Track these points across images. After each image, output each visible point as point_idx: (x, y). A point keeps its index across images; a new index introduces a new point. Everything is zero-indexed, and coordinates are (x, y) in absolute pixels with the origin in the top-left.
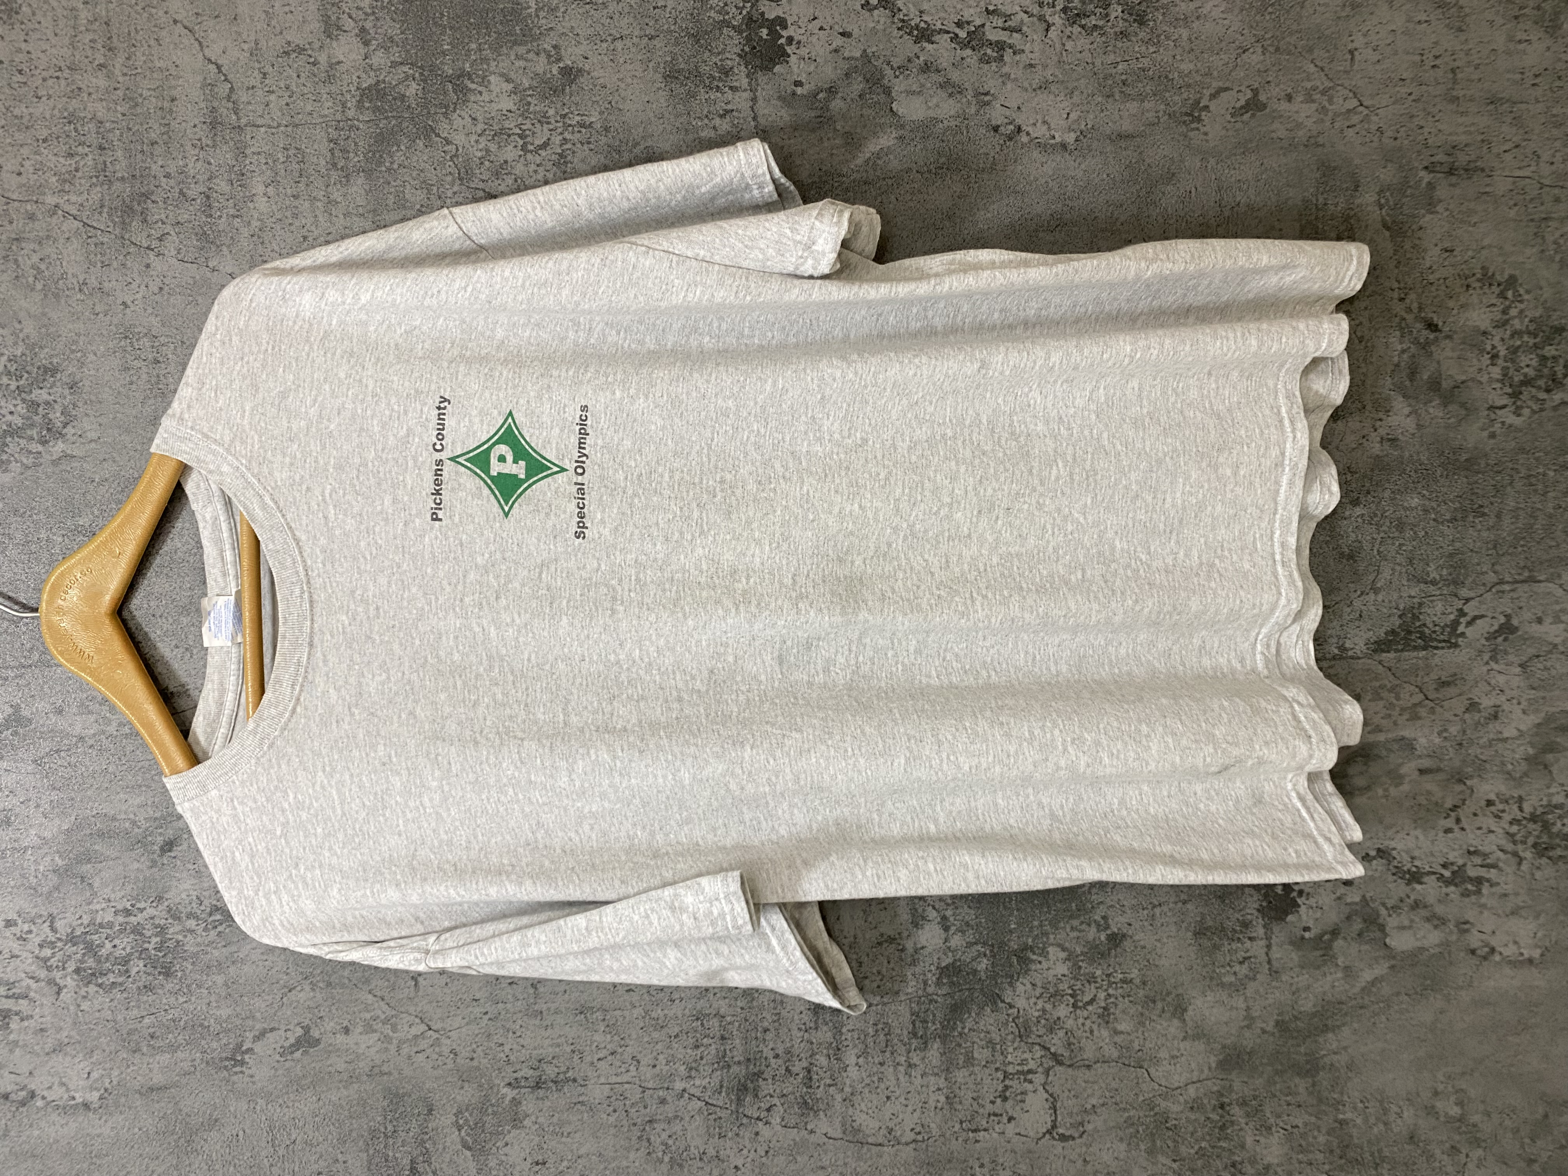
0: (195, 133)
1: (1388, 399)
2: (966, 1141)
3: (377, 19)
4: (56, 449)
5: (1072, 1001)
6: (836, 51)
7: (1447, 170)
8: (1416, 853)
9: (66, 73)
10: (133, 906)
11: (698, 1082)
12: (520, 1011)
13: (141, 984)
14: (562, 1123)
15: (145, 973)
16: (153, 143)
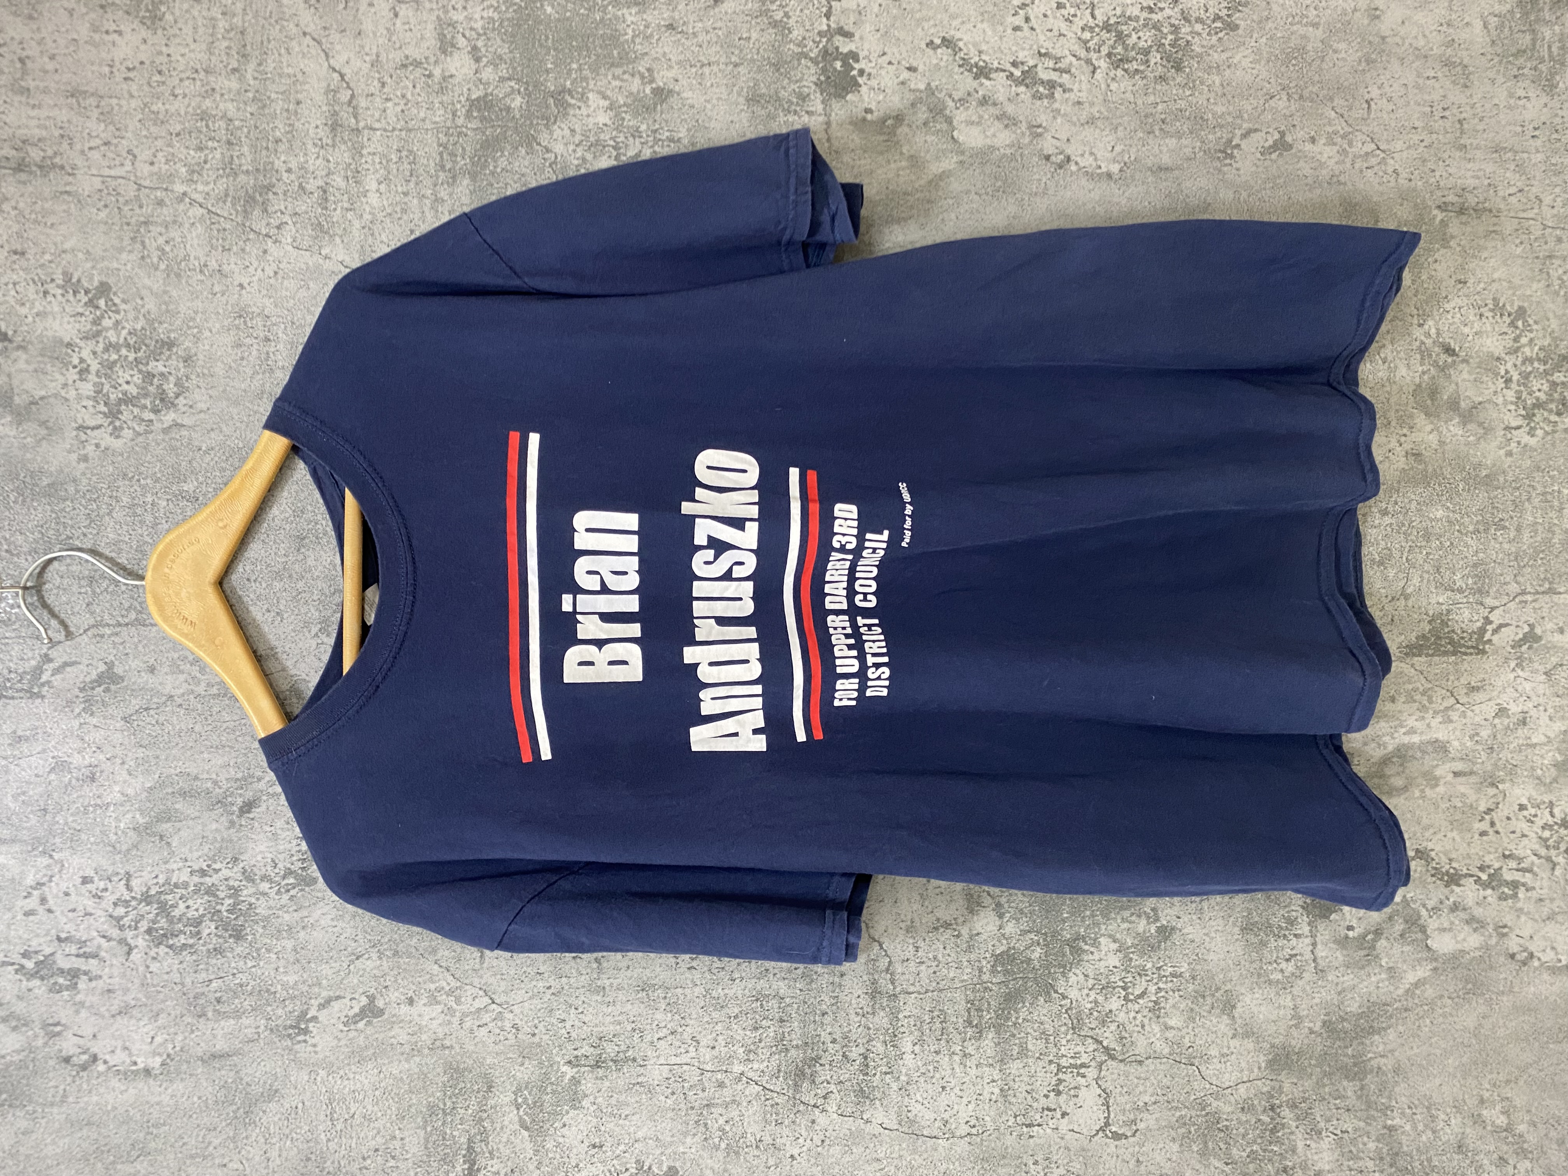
0: (316, 134)
1: (1411, 416)
2: (1020, 1136)
3: (488, 39)
4: (167, 418)
5: (1124, 993)
6: (903, 83)
7: (1457, 209)
8: (1453, 855)
9: (202, 75)
10: (208, 866)
11: (756, 1066)
12: (583, 987)
13: (211, 946)
14: (620, 1105)
15: (216, 935)
16: (278, 141)
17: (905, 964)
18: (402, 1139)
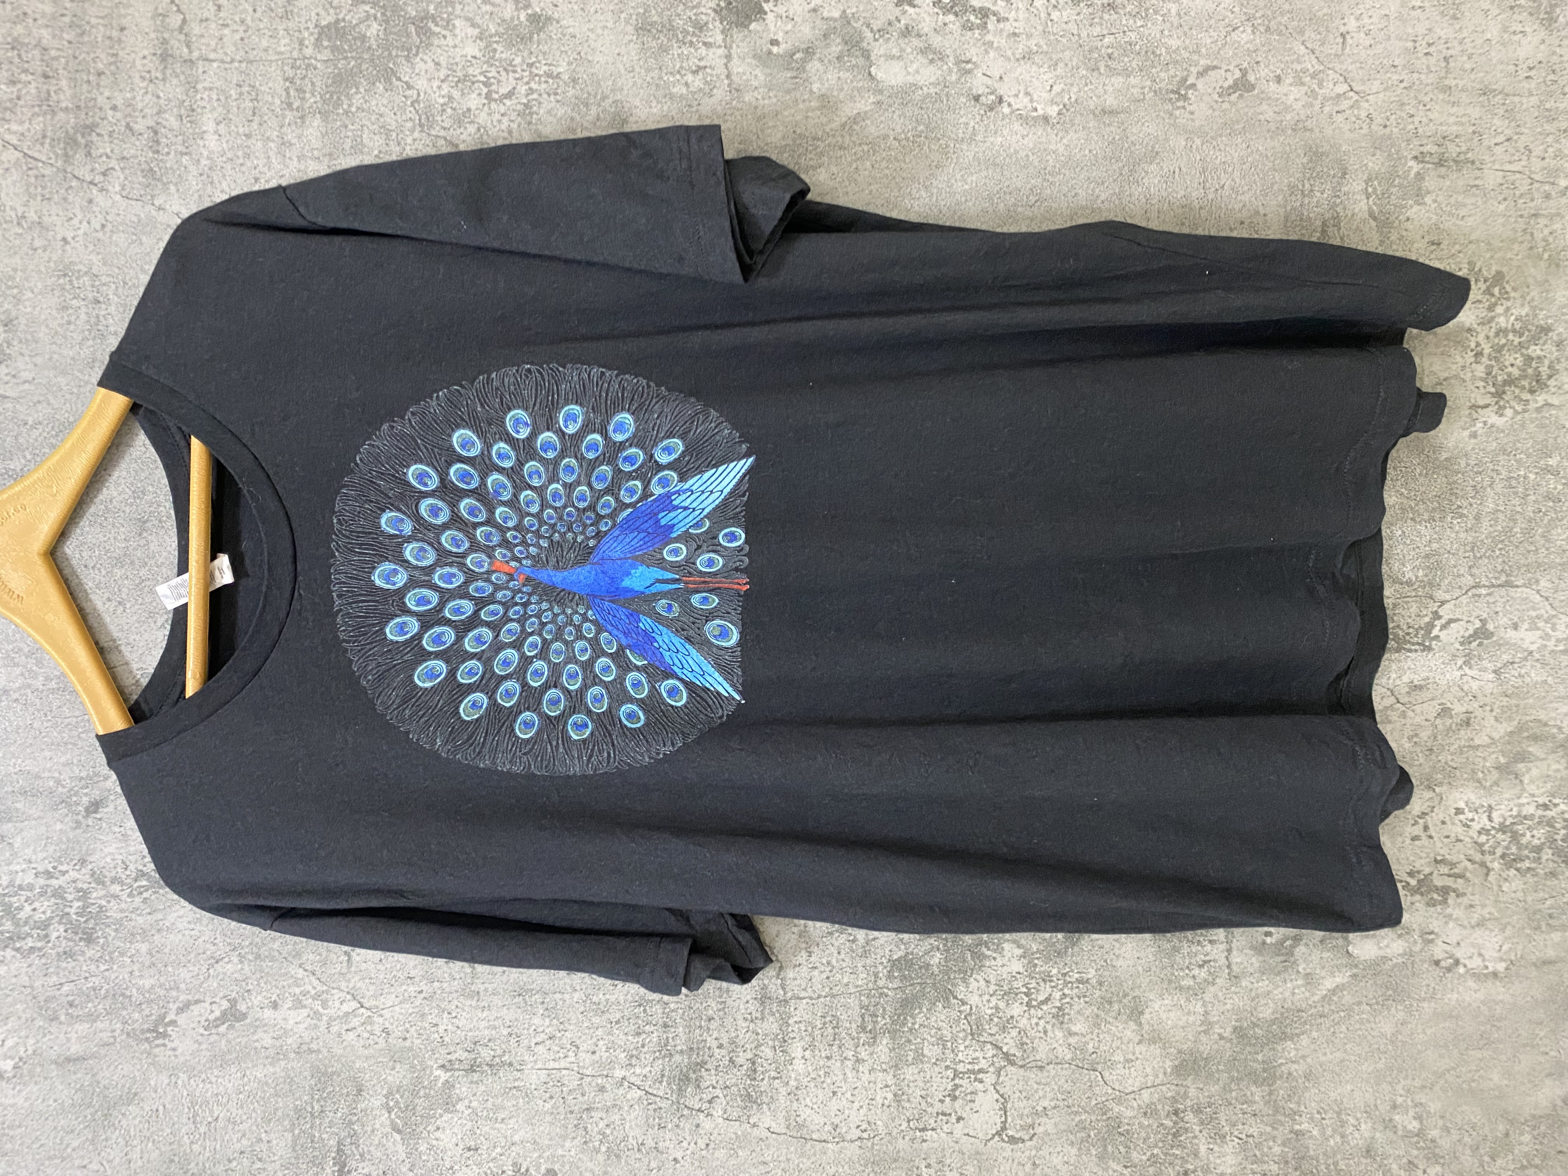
0: (144, 65)
2: (913, 1140)
5: (1026, 999)
6: (815, 10)
7: (1436, 160)
10: (55, 868)
11: (638, 1071)
12: (457, 991)
13: (61, 950)
14: (497, 1108)
15: (65, 938)
16: (100, 74)
17: (797, 969)
18: (268, 1142)
